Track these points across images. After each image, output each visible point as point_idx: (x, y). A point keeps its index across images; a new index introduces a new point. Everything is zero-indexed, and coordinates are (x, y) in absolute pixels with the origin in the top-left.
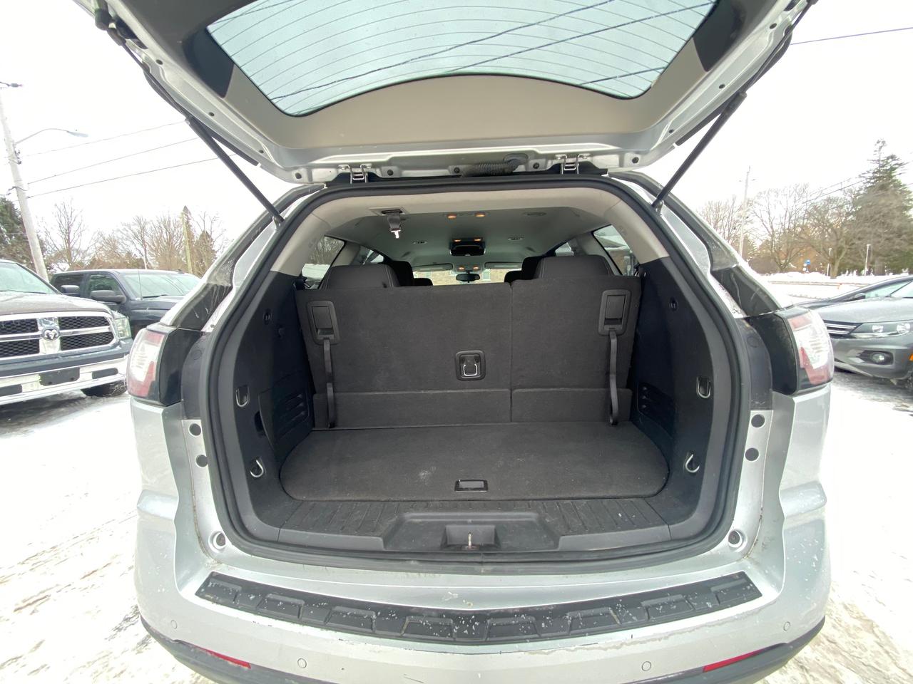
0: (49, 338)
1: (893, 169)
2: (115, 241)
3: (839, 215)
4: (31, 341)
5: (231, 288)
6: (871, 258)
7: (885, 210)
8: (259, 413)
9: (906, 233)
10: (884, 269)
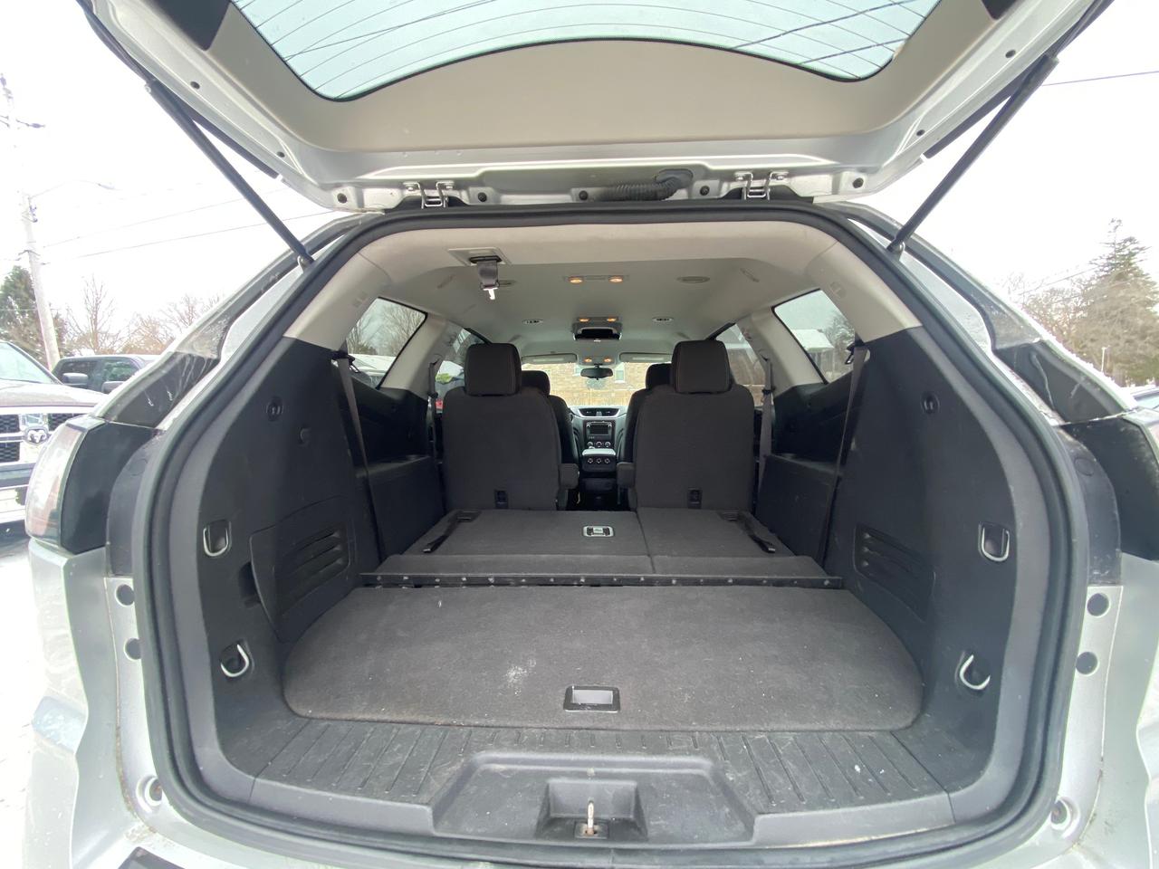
0: (33, 441)
1: (1132, 254)
2: (155, 323)
3: (1066, 310)
4: (9, 444)
5: (216, 362)
6: (1108, 365)
7: (1125, 305)
8: (249, 564)
9: (1151, 334)
10: (1124, 379)
